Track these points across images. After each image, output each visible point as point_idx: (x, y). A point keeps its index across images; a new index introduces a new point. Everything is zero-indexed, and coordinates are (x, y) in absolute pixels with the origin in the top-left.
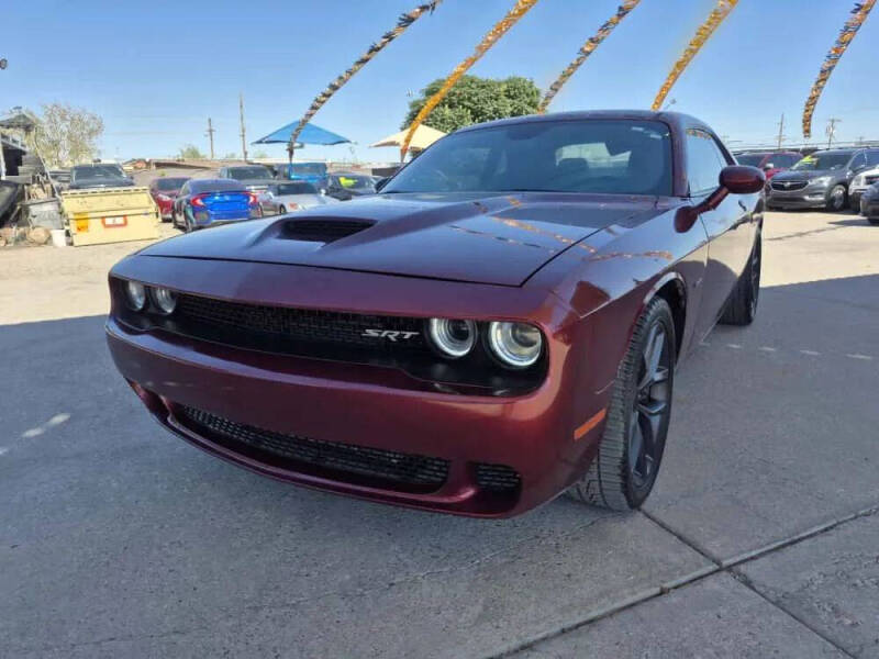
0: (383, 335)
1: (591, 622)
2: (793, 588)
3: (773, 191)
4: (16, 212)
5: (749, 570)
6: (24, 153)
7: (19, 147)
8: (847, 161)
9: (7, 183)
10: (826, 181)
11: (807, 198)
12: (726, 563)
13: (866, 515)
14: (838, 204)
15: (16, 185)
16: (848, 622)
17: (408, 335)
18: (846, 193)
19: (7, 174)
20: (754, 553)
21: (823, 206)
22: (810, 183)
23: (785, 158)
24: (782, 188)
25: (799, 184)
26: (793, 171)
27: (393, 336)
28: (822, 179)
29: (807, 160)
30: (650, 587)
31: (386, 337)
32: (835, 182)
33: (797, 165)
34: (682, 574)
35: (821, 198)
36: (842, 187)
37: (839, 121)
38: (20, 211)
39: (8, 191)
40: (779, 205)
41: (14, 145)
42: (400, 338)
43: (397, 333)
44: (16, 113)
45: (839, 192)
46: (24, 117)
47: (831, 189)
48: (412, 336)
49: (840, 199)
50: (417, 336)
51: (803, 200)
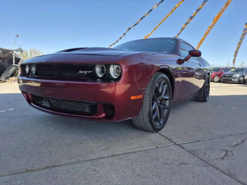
0: (83, 72)
1: (134, 152)
2: (194, 149)
3: (224, 78)
4: (16, 74)
5: (183, 145)
6: (20, 59)
7: (19, 57)
8: (244, 71)
9: (14, 66)
10: (238, 75)
11: (233, 80)
12: (177, 143)
13: (223, 137)
14: (242, 82)
15: (17, 67)
16: (207, 156)
17: (90, 72)
18: (244, 79)
19: (15, 64)
20: (186, 142)
21: (238, 82)
22: (233, 76)
23: (227, 69)
24: (226, 77)
25: (231, 76)
26: (229, 72)
27: (86, 72)
28: (237, 75)
29: (233, 70)
30: (154, 146)
31: (84, 73)
32: (241, 76)
33: (230, 71)
34: (164, 144)
35: (237, 80)
36: (242, 77)
37: (244, 63)
38: (17, 74)
39: (14, 68)
40: (225, 81)
41: (18, 57)
42: (88, 73)
43: (87, 72)
44: (19, 48)
45: (242, 78)
46: (21, 49)
47: (240, 78)
48: (91, 72)
49: (242, 80)
50: (92, 72)
51: (232, 80)
